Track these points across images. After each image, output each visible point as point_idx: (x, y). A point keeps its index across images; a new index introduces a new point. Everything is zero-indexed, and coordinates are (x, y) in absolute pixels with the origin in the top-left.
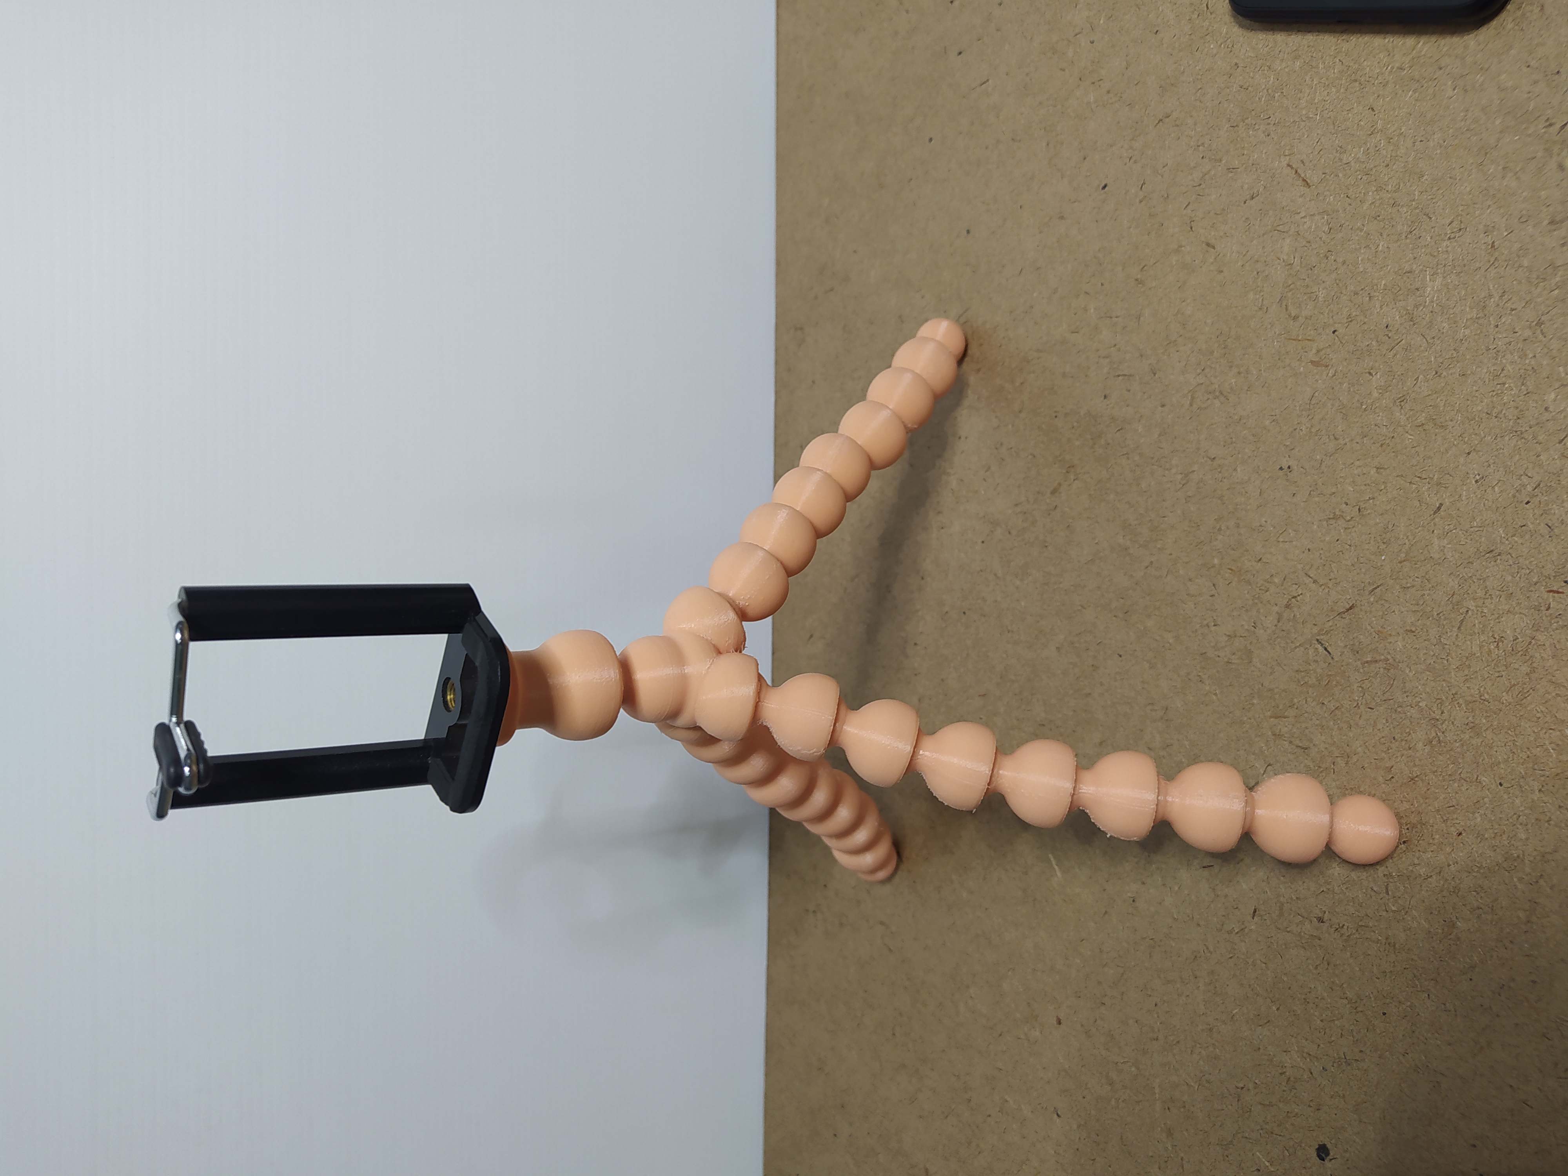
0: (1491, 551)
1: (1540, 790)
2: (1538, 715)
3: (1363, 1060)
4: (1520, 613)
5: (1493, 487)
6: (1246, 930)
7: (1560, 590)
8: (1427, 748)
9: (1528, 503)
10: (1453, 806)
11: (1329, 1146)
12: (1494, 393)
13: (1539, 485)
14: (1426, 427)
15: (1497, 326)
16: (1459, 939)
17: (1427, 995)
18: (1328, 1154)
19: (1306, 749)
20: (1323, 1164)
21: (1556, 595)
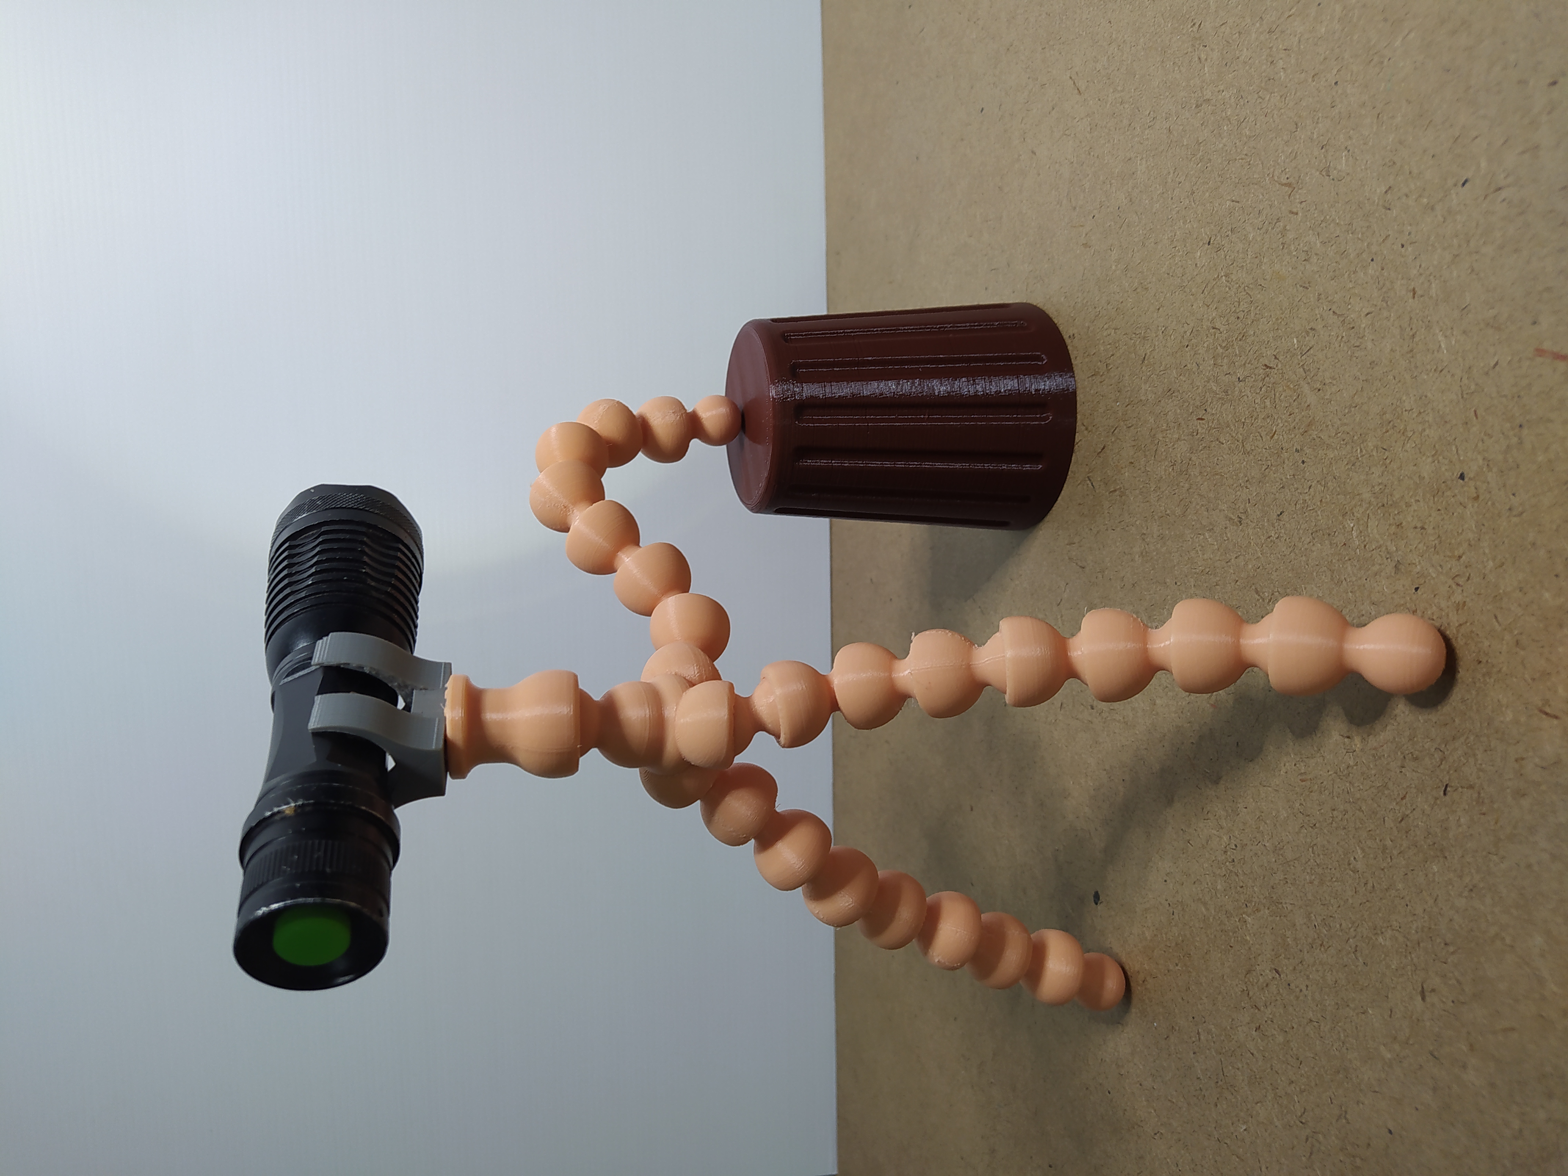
0: (1170, 390)
1: (1194, 585)
2: (1193, 523)
4: (1184, 440)
5: (1171, 337)
6: (1058, 721)
7: (1203, 417)
8: (1141, 558)
9: (1187, 346)
10: (1153, 605)
11: (1099, 894)
12: (1170, 256)
13: (1193, 330)
14: (1138, 290)
15: (1172, 198)
16: (1157, 713)
18: (1099, 899)
19: (1084, 568)
20: (1097, 909)
21: (1201, 421)
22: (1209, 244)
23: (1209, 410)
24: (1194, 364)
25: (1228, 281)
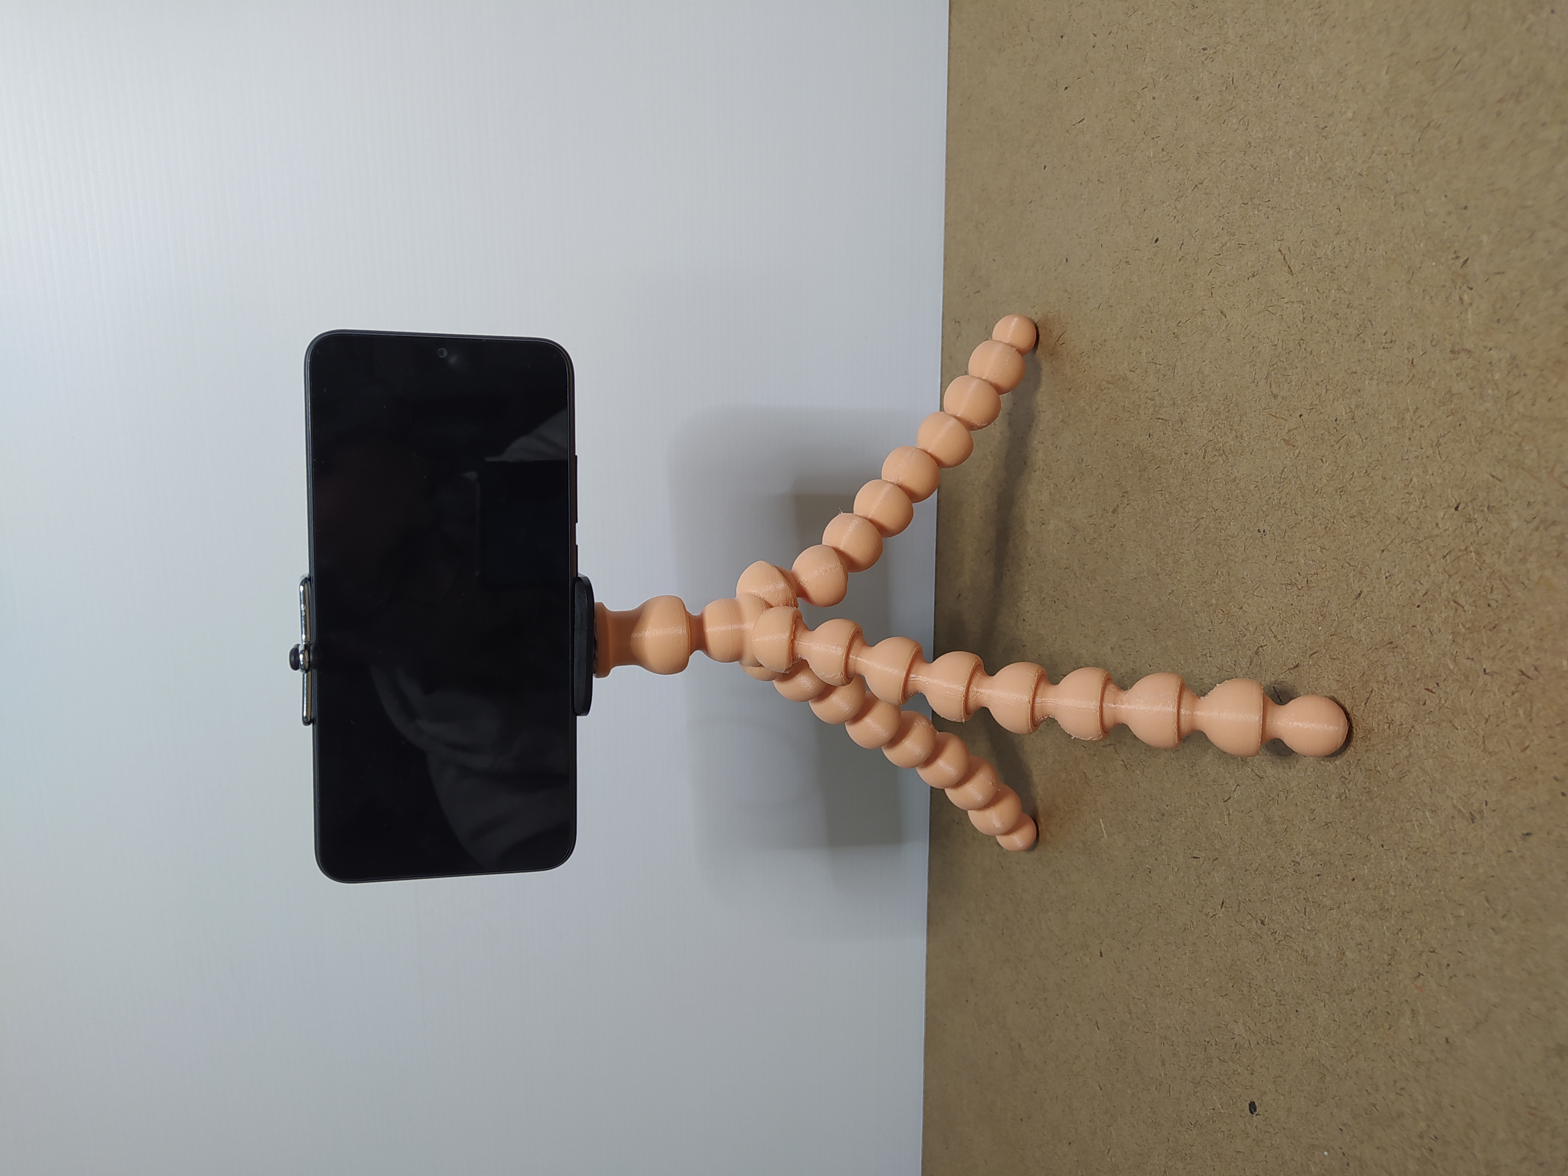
3: (1281, 1044)
4: (1406, 703)
11: (1256, 1104)
13: (1427, 593)
15: (1409, 439)
17: (1323, 1005)
18: (1255, 1110)
20: (1253, 1117)
21: (1430, 693)
22: (1456, 509)
23: (1442, 685)
24: (1427, 629)
25: (1478, 560)
